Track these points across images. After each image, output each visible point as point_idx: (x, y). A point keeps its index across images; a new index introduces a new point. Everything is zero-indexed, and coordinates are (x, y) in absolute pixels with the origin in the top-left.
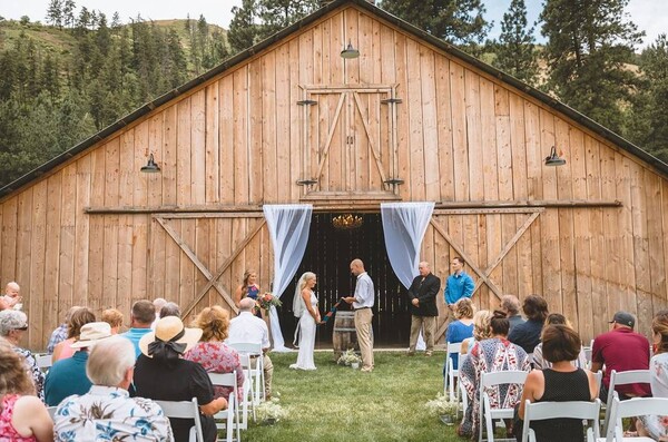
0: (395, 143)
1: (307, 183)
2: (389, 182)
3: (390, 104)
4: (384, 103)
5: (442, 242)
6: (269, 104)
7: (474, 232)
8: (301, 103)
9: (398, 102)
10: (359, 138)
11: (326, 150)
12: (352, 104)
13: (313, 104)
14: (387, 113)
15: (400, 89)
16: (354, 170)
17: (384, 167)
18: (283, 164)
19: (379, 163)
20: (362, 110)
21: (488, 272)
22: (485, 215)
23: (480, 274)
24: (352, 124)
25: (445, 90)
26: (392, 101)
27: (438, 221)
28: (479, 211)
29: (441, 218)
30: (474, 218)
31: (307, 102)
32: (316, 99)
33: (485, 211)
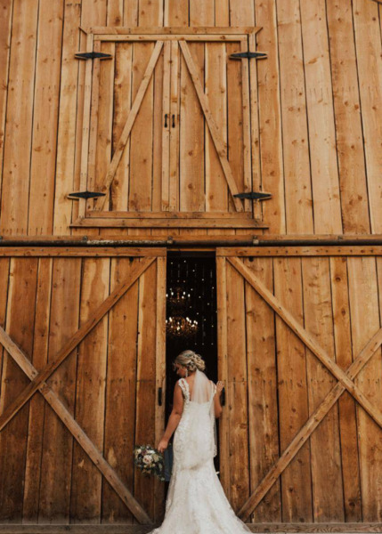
0: (255, 128)
1: (86, 195)
2: (242, 197)
3: (245, 61)
4: (235, 58)
5: (262, 310)
6: (21, 59)
7: (325, 291)
8: (83, 57)
9: (260, 58)
10: (187, 116)
11: (124, 138)
12: (176, 60)
13: (105, 58)
14: (241, 75)
15: (264, 36)
16: (177, 173)
17: (234, 169)
18: (42, 161)
19: (224, 161)
20: (195, 70)
21: (354, 369)
22: (345, 257)
23: (338, 372)
24: (175, 92)
25: (346, 38)
26: (249, 56)
27: (253, 269)
28: (334, 250)
29: (259, 263)
30: (322, 264)
31: (93, 56)
32: (111, 50)
33: (346, 250)
